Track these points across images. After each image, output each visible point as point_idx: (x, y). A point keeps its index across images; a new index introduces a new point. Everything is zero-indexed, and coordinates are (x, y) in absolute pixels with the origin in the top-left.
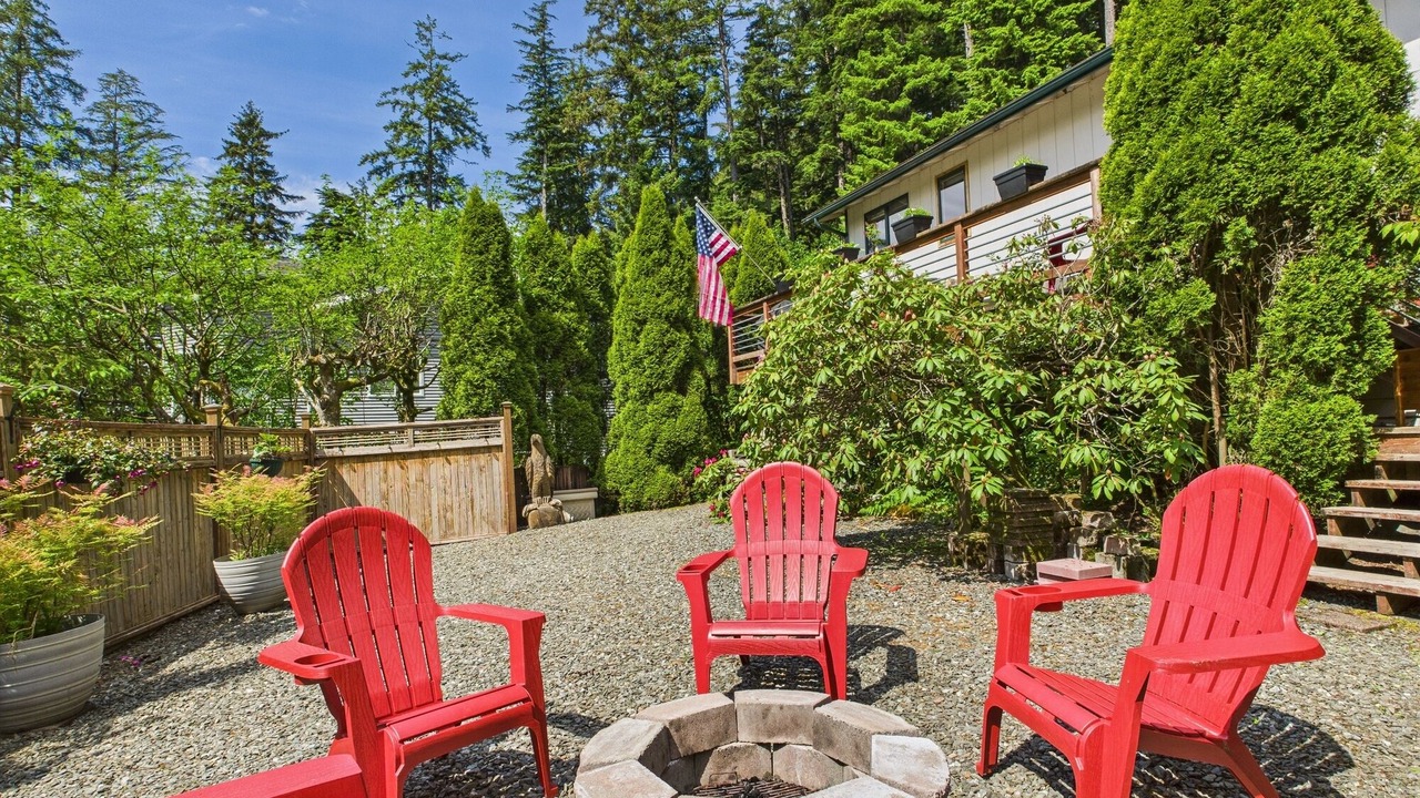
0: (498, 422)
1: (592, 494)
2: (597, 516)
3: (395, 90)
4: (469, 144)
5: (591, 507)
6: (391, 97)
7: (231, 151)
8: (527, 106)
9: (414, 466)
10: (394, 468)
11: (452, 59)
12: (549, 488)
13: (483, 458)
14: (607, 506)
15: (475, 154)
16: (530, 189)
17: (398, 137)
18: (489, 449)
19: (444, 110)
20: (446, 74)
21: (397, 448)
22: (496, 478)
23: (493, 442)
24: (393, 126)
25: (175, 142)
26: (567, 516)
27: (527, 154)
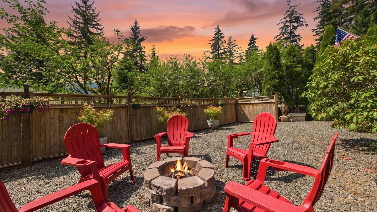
0: (274, 96)
1: (305, 115)
2: (305, 121)
3: (282, 19)
4: (302, 25)
5: (304, 118)
6: (281, 21)
7: (249, 44)
8: (319, 9)
9: (255, 106)
10: (251, 106)
11: (297, 6)
12: (286, 113)
13: (270, 105)
14: (309, 118)
15: (304, 27)
16: (320, 31)
17: (282, 30)
18: (271, 103)
19: (294, 19)
20: (295, 10)
21: (252, 102)
22: (273, 110)
23: (273, 101)
24: (281, 28)
25: (238, 46)
26: (291, 120)
27: (319, 22)
